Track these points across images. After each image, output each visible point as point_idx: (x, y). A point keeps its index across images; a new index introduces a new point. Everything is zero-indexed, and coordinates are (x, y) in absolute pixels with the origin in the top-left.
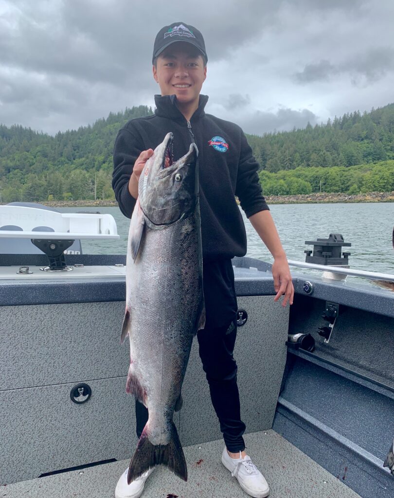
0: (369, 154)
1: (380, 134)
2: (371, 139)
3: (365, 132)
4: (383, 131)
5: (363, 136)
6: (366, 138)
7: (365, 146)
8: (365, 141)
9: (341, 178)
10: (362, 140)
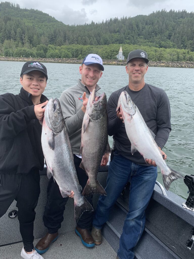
0: (118, 40)
1: (124, 30)
2: (120, 32)
3: (118, 29)
4: (126, 29)
5: (116, 30)
6: (118, 31)
7: (116, 36)
8: (117, 33)
9: (89, 51)
10: (116, 33)
